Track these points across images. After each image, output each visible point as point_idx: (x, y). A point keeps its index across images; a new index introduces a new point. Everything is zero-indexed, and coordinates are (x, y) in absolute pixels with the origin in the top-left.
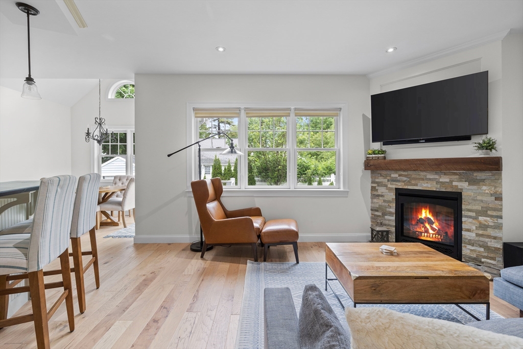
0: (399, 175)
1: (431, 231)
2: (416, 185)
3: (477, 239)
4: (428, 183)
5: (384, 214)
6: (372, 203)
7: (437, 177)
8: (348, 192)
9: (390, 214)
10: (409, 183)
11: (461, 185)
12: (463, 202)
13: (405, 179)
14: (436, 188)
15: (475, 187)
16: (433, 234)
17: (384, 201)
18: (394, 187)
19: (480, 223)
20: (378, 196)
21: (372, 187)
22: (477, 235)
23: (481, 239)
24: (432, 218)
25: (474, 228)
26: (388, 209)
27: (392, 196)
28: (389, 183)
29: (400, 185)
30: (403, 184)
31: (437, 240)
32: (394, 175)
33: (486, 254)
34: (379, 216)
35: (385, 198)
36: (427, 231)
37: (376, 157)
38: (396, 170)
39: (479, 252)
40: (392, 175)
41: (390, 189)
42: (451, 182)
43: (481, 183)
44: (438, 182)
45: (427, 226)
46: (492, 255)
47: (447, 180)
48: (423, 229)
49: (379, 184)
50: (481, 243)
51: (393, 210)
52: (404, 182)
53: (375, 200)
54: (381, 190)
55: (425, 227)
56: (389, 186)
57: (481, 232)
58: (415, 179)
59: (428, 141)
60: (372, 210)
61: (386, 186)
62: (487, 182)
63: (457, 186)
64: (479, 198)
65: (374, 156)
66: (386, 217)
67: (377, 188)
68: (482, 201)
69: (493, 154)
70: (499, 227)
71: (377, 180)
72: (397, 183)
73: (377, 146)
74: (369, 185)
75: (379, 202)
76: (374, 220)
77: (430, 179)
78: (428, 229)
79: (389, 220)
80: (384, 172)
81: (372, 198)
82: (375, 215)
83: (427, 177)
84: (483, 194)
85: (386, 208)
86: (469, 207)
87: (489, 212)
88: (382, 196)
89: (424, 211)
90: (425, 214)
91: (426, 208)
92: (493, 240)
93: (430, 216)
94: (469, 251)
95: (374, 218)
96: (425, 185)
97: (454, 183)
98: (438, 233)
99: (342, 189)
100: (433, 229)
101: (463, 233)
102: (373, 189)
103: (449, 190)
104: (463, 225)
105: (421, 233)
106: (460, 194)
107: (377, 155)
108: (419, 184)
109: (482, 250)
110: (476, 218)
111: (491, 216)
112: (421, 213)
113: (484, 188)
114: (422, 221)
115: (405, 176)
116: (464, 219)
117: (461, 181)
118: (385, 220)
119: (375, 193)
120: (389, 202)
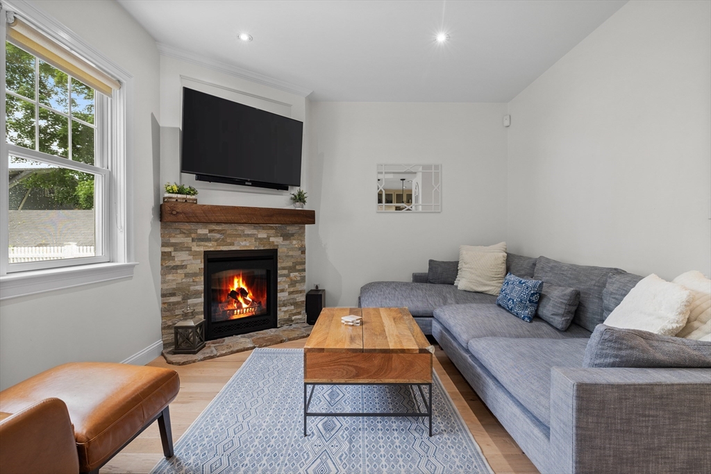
0: (211, 231)
1: (244, 306)
2: (232, 244)
3: (289, 297)
4: (246, 240)
5: (186, 298)
6: (163, 282)
7: (255, 232)
9: (196, 294)
10: (223, 242)
11: (277, 241)
12: (279, 260)
13: (218, 236)
14: (255, 247)
15: (287, 242)
16: (246, 308)
17: (187, 275)
18: (202, 249)
19: (291, 280)
20: (176, 267)
21: (163, 254)
22: (290, 293)
23: (292, 296)
24: (246, 289)
25: (287, 286)
26: (192, 288)
27: (199, 265)
28: (194, 243)
29: (211, 247)
30: (215, 243)
31: (250, 314)
32: (203, 231)
33: (295, 311)
34: (178, 303)
35: (188, 270)
36: (240, 307)
37: (183, 199)
38: (206, 222)
39: (291, 311)
40: (200, 231)
41: (195, 254)
42: (268, 238)
43: (292, 238)
44: (257, 239)
45: (240, 299)
46: (299, 310)
47: (265, 236)
48: (235, 305)
49: (178, 247)
50: (292, 301)
51: (201, 287)
52: (216, 241)
53: (170, 277)
54: (181, 257)
55: (238, 302)
56: (195, 248)
57: (292, 289)
58: (230, 236)
60: (163, 295)
61: (189, 249)
62: (296, 236)
63: (273, 242)
64: (291, 253)
65: (179, 196)
66: (190, 301)
67: (173, 254)
68: (292, 256)
69: (307, 207)
70: (303, 279)
71: (173, 240)
72: (206, 244)
73: (190, 180)
74: (158, 250)
75: (177, 278)
76: (168, 314)
77: (248, 235)
78: (241, 303)
79: (195, 305)
80: (187, 227)
81: (163, 275)
82: (169, 304)
83: (246, 233)
84: (292, 249)
85: (191, 285)
86: (284, 265)
87: (298, 267)
88: (183, 267)
89: (236, 280)
90: (238, 284)
91: (238, 276)
92: (300, 295)
93: (243, 286)
94: (283, 314)
95: (167, 309)
96: (243, 243)
97: (272, 239)
98: (252, 306)
100: (247, 302)
101: (279, 295)
102: (165, 256)
103: (267, 247)
104: (278, 286)
105: (234, 310)
106: (275, 251)
107: (184, 196)
108: (236, 242)
109: (292, 307)
110: (287, 276)
111: (299, 271)
112: (233, 284)
113: (294, 242)
114: (234, 295)
115: (219, 232)
116: (279, 279)
117: (277, 236)
118: (190, 306)
119: (171, 263)
120: (195, 275)
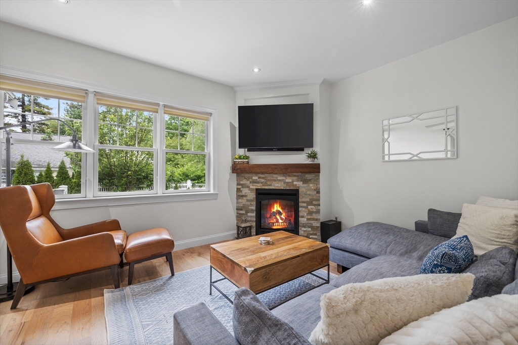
0: (259, 178)
1: (280, 221)
2: (271, 185)
3: (307, 222)
4: (279, 183)
5: (247, 212)
6: (237, 203)
7: (284, 178)
8: (217, 194)
9: (252, 211)
10: (265, 184)
11: (299, 184)
12: (300, 197)
13: (263, 180)
14: (284, 187)
15: (306, 185)
16: (282, 223)
17: (247, 201)
18: (255, 187)
19: (309, 211)
20: (243, 196)
21: (237, 188)
22: (308, 219)
23: (310, 222)
24: (281, 211)
25: (306, 214)
26: (250, 207)
27: (252, 196)
28: (251, 184)
29: (259, 186)
30: (261, 184)
31: (284, 227)
32: (255, 178)
33: (312, 232)
34: (243, 214)
35: (248, 198)
36: (277, 221)
37: (241, 162)
38: (256, 173)
39: (309, 231)
40: (254, 178)
41: (251, 190)
42: (293, 182)
43: (310, 182)
44: (285, 183)
45: (278, 217)
46: (315, 232)
47: (290, 181)
48: (275, 220)
49: (244, 186)
50: (309, 225)
51: (254, 208)
52: (262, 183)
53: (240, 201)
54: (245, 191)
55: (277, 218)
56: (251, 187)
57: (309, 217)
58: (270, 180)
59: (279, 150)
60: (237, 209)
61: (248, 187)
62: (312, 181)
63: (296, 185)
64: (308, 193)
65: (240, 160)
66: (249, 214)
67: (241, 189)
68: (310, 195)
69: (316, 161)
70: (318, 212)
71: (242, 182)
72: (257, 185)
73: (242, 152)
74: (235, 187)
75: (243, 201)
76: (239, 219)
77: (280, 180)
78: (278, 219)
79: (251, 217)
80: (247, 175)
81: (237, 199)
82: (240, 214)
83: (278, 179)
84: (310, 190)
85: (249, 206)
86: (303, 200)
87: (314, 202)
88: (246, 196)
89: (275, 206)
90: (277, 207)
91: (276, 203)
92: (316, 222)
93: (280, 209)
94: (303, 232)
95: (239, 217)
96: (277, 185)
97: (295, 183)
98: (285, 222)
99: (212, 192)
100: (282, 219)
101: (300, 219)
102: (238, 190)
103: (292, 188)
104: (300, 213)
105: (274, 223)
106: (298, 190)
107: (242, 160)
108: (272, 184)
109: (310, 229)
110: (306, 207)
111: (315, 205)
112: (274, 208)
113: (311, 185)
114: (275, 214)
115: (263, 178)
116: (300, 209)
117: (299, 181)
118: (248, 217)
119: (240, 194)
120: (251, 201)
